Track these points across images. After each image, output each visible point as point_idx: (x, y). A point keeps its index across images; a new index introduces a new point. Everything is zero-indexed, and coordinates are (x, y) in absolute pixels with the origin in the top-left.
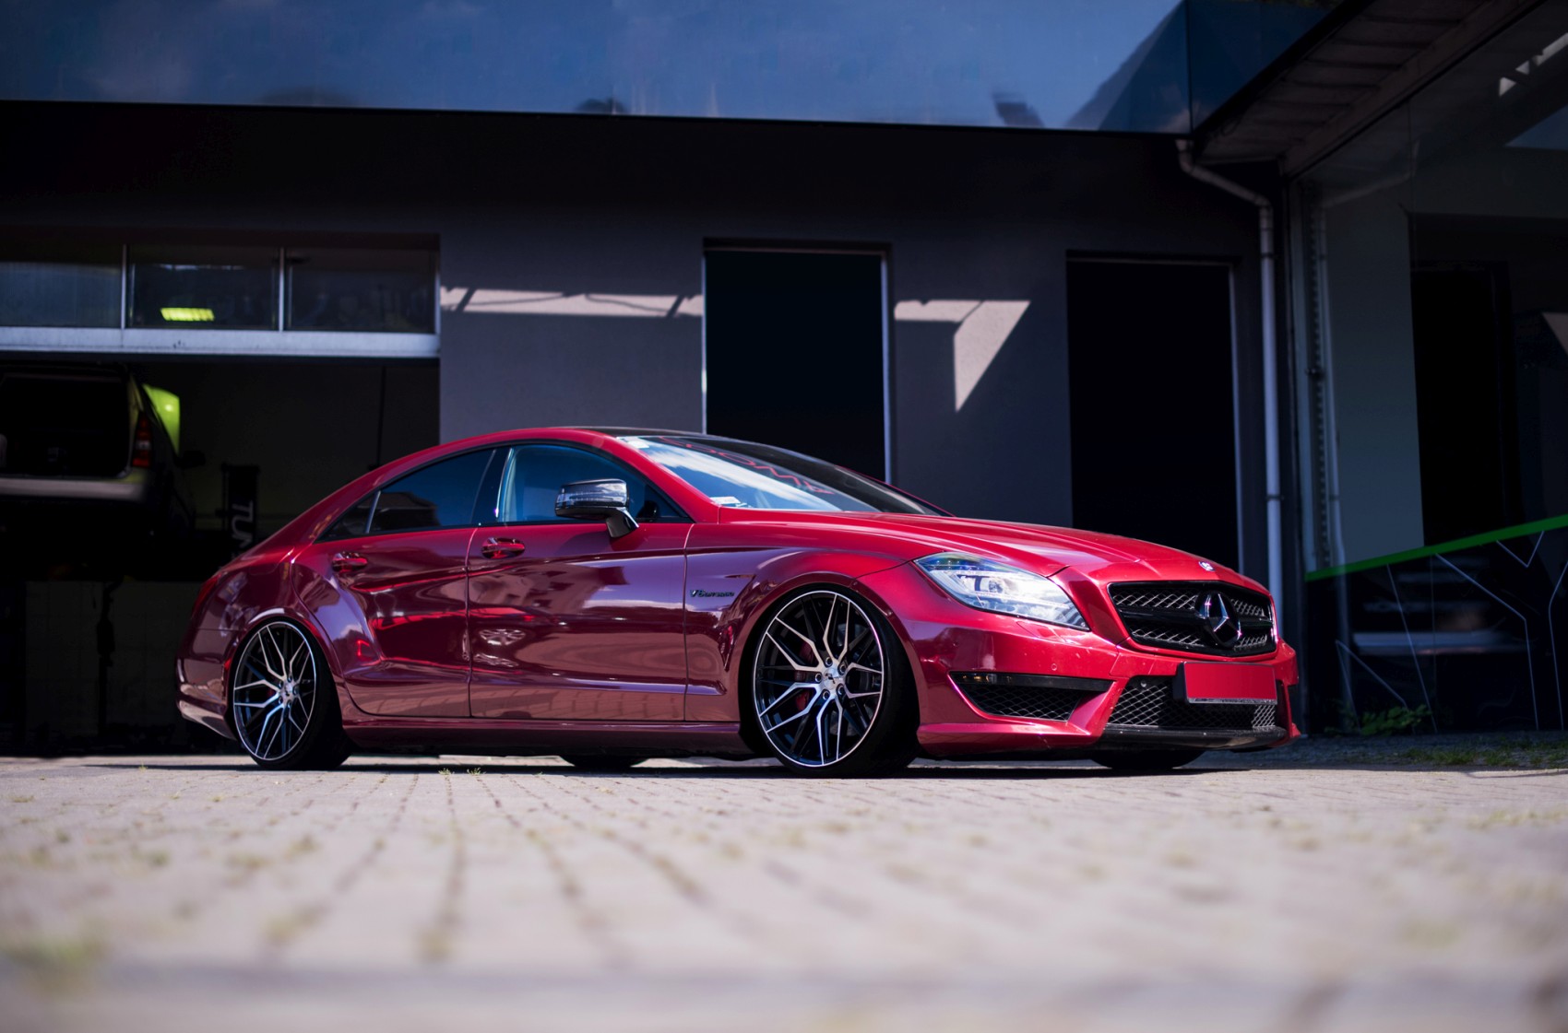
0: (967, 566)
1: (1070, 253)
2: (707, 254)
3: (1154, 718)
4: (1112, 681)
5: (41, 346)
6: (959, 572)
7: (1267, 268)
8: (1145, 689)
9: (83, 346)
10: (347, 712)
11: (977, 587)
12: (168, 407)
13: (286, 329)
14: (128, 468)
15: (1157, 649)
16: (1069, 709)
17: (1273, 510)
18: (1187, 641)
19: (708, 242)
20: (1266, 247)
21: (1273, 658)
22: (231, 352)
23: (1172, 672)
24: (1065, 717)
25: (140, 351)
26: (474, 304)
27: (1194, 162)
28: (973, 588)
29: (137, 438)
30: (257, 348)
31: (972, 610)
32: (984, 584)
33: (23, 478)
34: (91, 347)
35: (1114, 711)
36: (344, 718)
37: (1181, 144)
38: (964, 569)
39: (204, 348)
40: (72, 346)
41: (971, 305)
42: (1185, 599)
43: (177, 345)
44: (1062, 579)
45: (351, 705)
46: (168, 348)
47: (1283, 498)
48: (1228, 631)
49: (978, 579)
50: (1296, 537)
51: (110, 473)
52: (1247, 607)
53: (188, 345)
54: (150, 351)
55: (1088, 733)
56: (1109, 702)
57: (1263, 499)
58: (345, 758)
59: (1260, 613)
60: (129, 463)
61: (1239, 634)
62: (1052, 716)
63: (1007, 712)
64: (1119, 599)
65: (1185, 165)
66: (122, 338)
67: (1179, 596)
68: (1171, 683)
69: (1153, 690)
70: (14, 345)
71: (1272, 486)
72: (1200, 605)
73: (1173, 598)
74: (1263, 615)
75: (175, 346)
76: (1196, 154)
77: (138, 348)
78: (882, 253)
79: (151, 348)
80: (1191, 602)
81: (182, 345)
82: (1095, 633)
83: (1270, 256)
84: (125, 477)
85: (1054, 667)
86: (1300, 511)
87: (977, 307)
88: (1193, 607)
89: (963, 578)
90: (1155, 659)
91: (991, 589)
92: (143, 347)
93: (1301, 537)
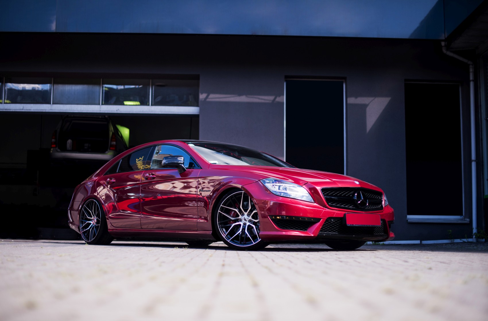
0: (277, 182)
1: (406, 80)
2: (286, 81)
3: (336, 230)
4: (321, 219)
5: (75, 110)
6: (273, 184)
7: (472, 84)
8: (333, 221)
9: (88, 111)
10: (109, 227)
11: (279, 189)
12: (125, 132)
13: (152, 105)
14: (109, 150)
15: (338, 209)
16: (307, 228)
17: (474, 165)
18: (349, 206)
19: (286, 77)
20: (471, 78)
21: (382, 212)
22: (135, 112)
23: (342, 216)
24: (306, 230)
25: (106, 112)
26: (209, 99)
27: (447, 50)
28: (278, 189)
29: (111, 141)
30: (143, 111)
31: (276, 196)
32: (281, 188)
33: (76, 153)
34: (91, 111)
35: (322, 228)
36: (108, 228)
37: (443, 44)
38: (276, 183)
39: (126, 111)
40: (85, 111)
41: (371, 99)
42: (348, 193)
43: (118, 110)
44: (306, 186)
45: (111, 225)
46: (115, 111)
47: (477, 161)
48: (363, 203)
49: (279, 186)
50: (481, 174)
51: (103, 152)
52: (373, 196)
53: (121, 110)
54: (109, 112)
55: (313, 235)
56: (320, 225)
57: (470, 161)
58: (111, 242)
59: (379, 198)
60: (109, 149)
61: (367, 204)
62: (301, 229)
63: (286, 228)
64: (325, 193)
65: (444, 51)
66: (100, 108)
67: (346, 192)
68: (342, 220)
69: (336, 222)
70: (67, 110)
71: (473, 157)
72: (354, 195)
73: (344, 193)
74: (380, 198)
75: (117, 111)
76: (448, 47)
77: (105, 111)
78: (344, 80)
79: (109, 111)
80: (351, 194)
81: (119, 110)
82: (316, 203)
83: (473, 81)
84: (108, 153)
85: (301, 214)
86: (483, 165)
87: (374, 100)
88: (351, 196)
89: (274, 186)
90: (336, 212)
91: (283, 189)
92: (107, 111)
93: (483, 174)
